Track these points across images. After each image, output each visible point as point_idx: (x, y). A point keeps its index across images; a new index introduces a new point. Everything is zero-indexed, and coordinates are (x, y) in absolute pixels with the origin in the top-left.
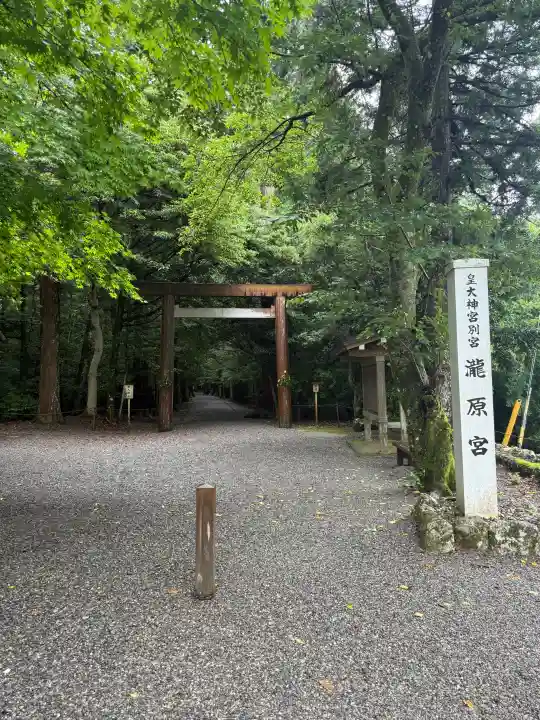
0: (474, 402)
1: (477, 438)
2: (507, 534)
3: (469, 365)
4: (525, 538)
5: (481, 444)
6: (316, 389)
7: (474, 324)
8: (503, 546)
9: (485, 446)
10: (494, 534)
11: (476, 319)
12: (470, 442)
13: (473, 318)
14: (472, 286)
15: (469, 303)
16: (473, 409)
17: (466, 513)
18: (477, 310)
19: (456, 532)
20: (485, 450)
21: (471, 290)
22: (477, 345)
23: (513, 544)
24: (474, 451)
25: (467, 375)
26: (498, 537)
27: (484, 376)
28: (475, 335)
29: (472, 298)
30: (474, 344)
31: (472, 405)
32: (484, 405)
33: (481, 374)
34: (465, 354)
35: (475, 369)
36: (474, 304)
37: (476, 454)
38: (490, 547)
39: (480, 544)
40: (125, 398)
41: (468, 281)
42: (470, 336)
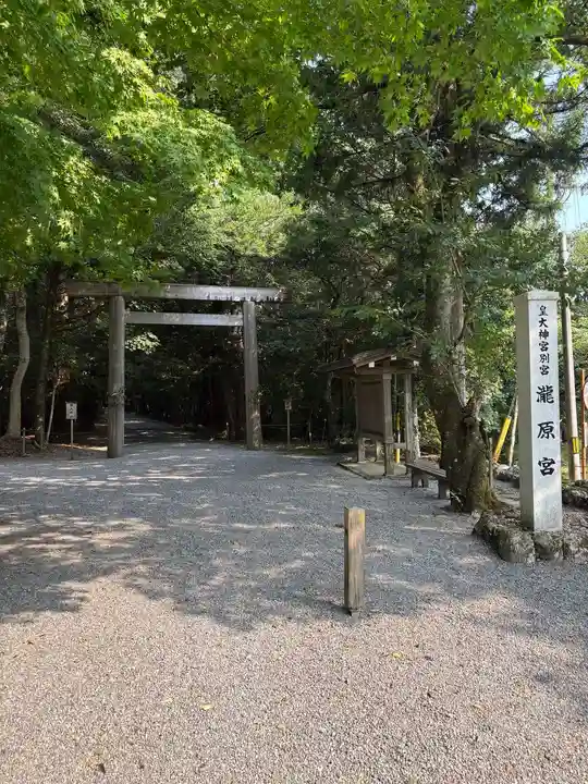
0: (544, 426)
1: (546, 459)
2: (580, 545)
3: (540, 391)
5: (549, 464)
6: (289, 407)
7: (545, 352)
8: (576, 556)
9: (551, 466)
10: (568, 546)
11: (547, 349)
12: (540, 463)
13: (544, 347)
14: (544, 317)
15: (541, 333)
16: (543, 433)
17: (535, 528)
18: (548, 340)
19: (536, 545)
20: (552, 470)
21: (543, 321)
22: (547, 372)
24: (543, 472)
25: (538, 401)
26: (572, 548)
27: (552, 402)
28: (546, 364)
29: (543, 328)
30: (545, 371)
31: (542, 429)
32: (552, 428)
33: (550, 400)
34: (537, 381)
35: (545, 395)
36: (546, 334)
37: (544, 474)
38: (565, 558)
39: (557, 555)
40: (68, 418)
41: (540, 312)
42: (541, 365)
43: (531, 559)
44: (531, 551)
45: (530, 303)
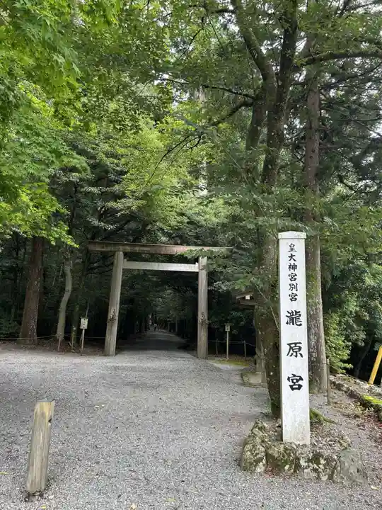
0: (292, 346)
1: (294, 376)
2: (309, 461)
3: (289, 315)
4: (324, 465)
5: (298, 381)
6: (228, 329)
7: (293, 282)
8: (306, 471)
9: (300, 382)
10: (299, 459)
11: (295, 279)
12: (289, 379)
13: (293, 278)
14: (293, 253)
15: (290, 266)
16: (291, 352)
17: (284, 439)
18: (296, 272)
19: (267, 455)
20: (300, 387)
21: (292, 256)
22: (296, 299)
23: (315, 470)
24: (291, 386)
25: (287, 323)
26: (303, 463)
27: (301, 325)
28: (294, 291)
29: (292, 262)
30: (293, 298)
31: (291, 348)
32: (300, 348)
33: (298, 323)
34: (285, 306)
35: (294, 318)
36: (294, 267)
37: (293, 389)
38: (295, 471)
39: (287, 467)
40: (81, 328)
41: (289, 249)
42: (290, 292)
43: (261, 468)
44: (261, 460)
45: (280, 241)
